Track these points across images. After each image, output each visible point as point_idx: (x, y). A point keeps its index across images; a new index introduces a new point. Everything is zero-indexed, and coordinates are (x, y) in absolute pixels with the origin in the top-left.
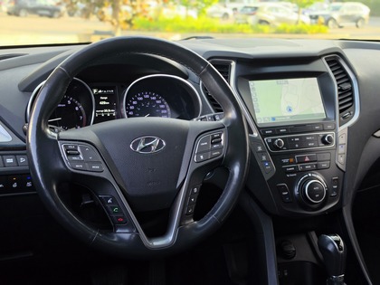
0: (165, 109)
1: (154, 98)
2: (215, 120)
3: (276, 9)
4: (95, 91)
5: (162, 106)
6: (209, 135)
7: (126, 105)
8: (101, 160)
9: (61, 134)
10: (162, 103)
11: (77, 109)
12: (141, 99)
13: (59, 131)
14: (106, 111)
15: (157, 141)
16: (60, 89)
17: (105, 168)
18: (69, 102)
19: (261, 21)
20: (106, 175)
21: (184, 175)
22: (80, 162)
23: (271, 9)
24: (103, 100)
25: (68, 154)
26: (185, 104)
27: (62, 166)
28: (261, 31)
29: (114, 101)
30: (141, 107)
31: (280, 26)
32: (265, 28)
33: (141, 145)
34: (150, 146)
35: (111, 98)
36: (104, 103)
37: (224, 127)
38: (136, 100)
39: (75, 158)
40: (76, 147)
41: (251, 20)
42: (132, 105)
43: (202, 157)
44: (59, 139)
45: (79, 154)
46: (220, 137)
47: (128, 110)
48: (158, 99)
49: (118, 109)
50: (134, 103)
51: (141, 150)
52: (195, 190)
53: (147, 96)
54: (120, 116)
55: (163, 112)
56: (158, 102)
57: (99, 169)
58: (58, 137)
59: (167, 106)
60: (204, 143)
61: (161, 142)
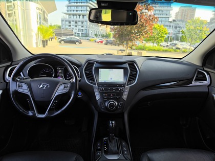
3: (183, 45)
19: (177, 48)
20: (29, 94)
23: (181, 45)
25: (19, 87)
28: (177, 51)
31: (183, 50)
32: (178, 50)
41: (174, 48)
43: (60, 91)
45: (22, 87)
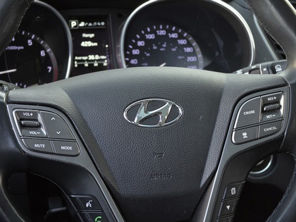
0: (194, 54)
1: (174, 36)
2: (274, 72)
4: (74, 24)
5: (188, 50)
6: (259, 98)
7: (126, 49)
8: (76, 137)
9: (11, 93)
10: (189, 45)
11: (43, 53)
12: (151, 36)
13: (10, 89)
14: (91, 57)
15: (168, 107)
16: (11, 21)
17: (81, 150)
18: (30, 43)
20: (83, 161)
21: (214, 165)
22: (41, 138)
24: (88, 39)
25: (22, 126)
26: (221, 43)
27: (11, 145)
29: (105, 41)
30: (151, 51)
33: (142, 114)
34: (156, 115)
35: (101, 36)
36: (89, 44)
37: (285, 84)
38: (143, 38)
39: (33, 133)
40: (35, 114)
42: (136, 47)
43: (245, 134)
44: (9, 102)
45: (39, 126)
46: (278, 102)
47: (129, 56)
48: (181, 37)
49: (111, 54)
50: (141, 43)
51: (142, 121)
52: (233, 191)
53: (162, 33)
54: (114, 65)
55: (190, 59)
56: (182, 42)
57: (71, 151)
58: (7, 97)
59: (198, 50)
60: (248, 111)
61: (174, 109)
